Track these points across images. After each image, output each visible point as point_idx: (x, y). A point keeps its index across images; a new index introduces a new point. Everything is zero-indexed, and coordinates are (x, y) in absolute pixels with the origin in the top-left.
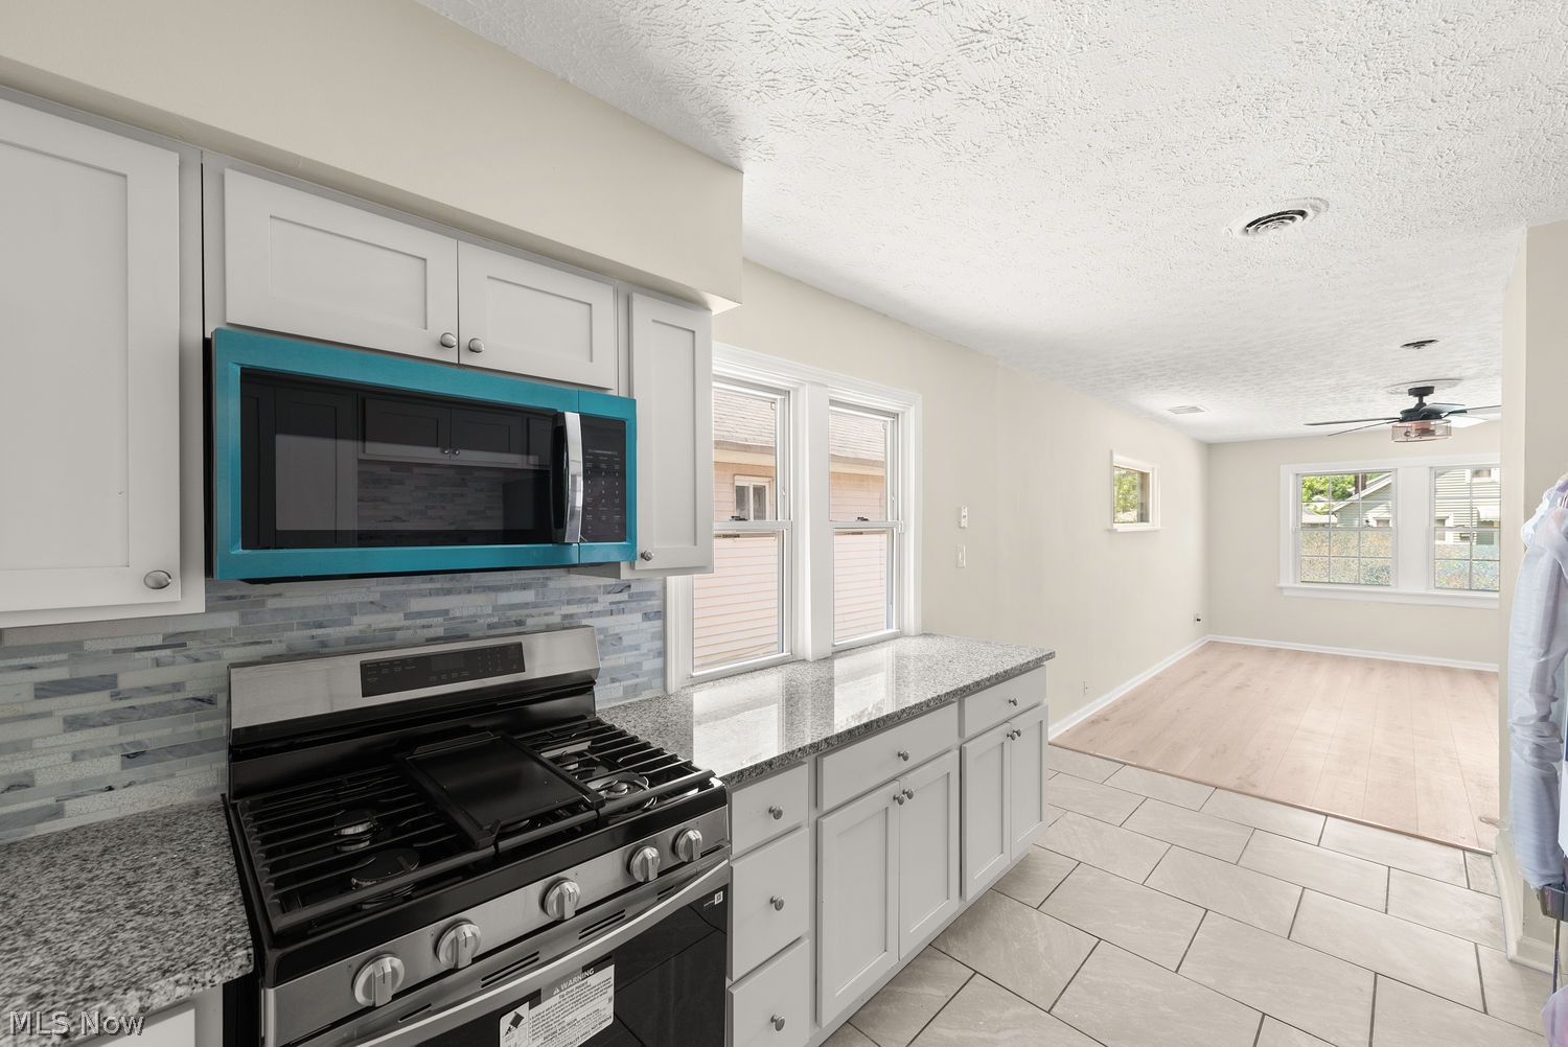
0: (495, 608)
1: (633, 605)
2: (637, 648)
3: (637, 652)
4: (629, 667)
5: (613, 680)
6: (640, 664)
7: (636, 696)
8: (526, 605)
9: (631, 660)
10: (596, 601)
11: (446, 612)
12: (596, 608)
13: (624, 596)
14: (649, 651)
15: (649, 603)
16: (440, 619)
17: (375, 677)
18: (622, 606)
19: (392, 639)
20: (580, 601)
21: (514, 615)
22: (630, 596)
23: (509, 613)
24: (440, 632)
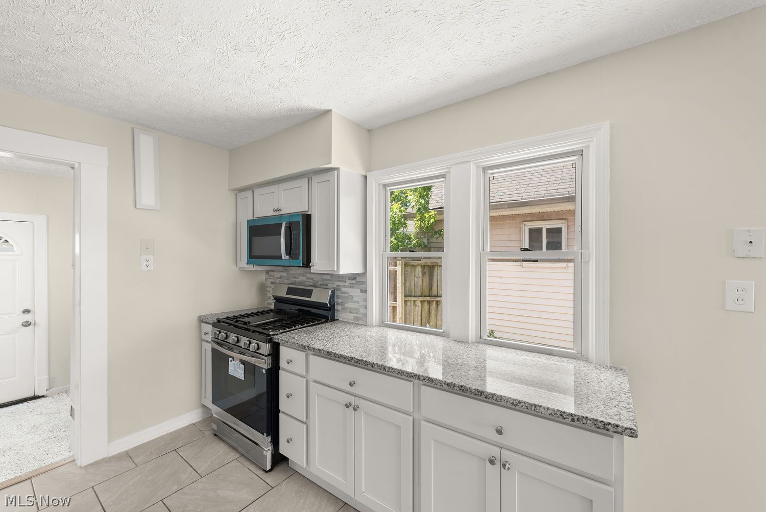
0: (322, 279)
1: (357, 286)
2: (358, 302)
3: (357, 304)
4: (355, 309)
5: (350, 312)
6: (359, 309)
7: (357, 321)
8: (328, 280)
9: (356, 307)
10: (346, 282)
11: (313, 279)
12: (346, 284)
13: (354, 282)
14: (363, 305)
15: (362, 286)
16: (311, 281)
17: (290, 291)
18: (354, 285)
19: (304, 283)
20: (341, 281)
21: (326, 282)
22: (356, 282)
23: (325, 282)
24: (312, 284)
